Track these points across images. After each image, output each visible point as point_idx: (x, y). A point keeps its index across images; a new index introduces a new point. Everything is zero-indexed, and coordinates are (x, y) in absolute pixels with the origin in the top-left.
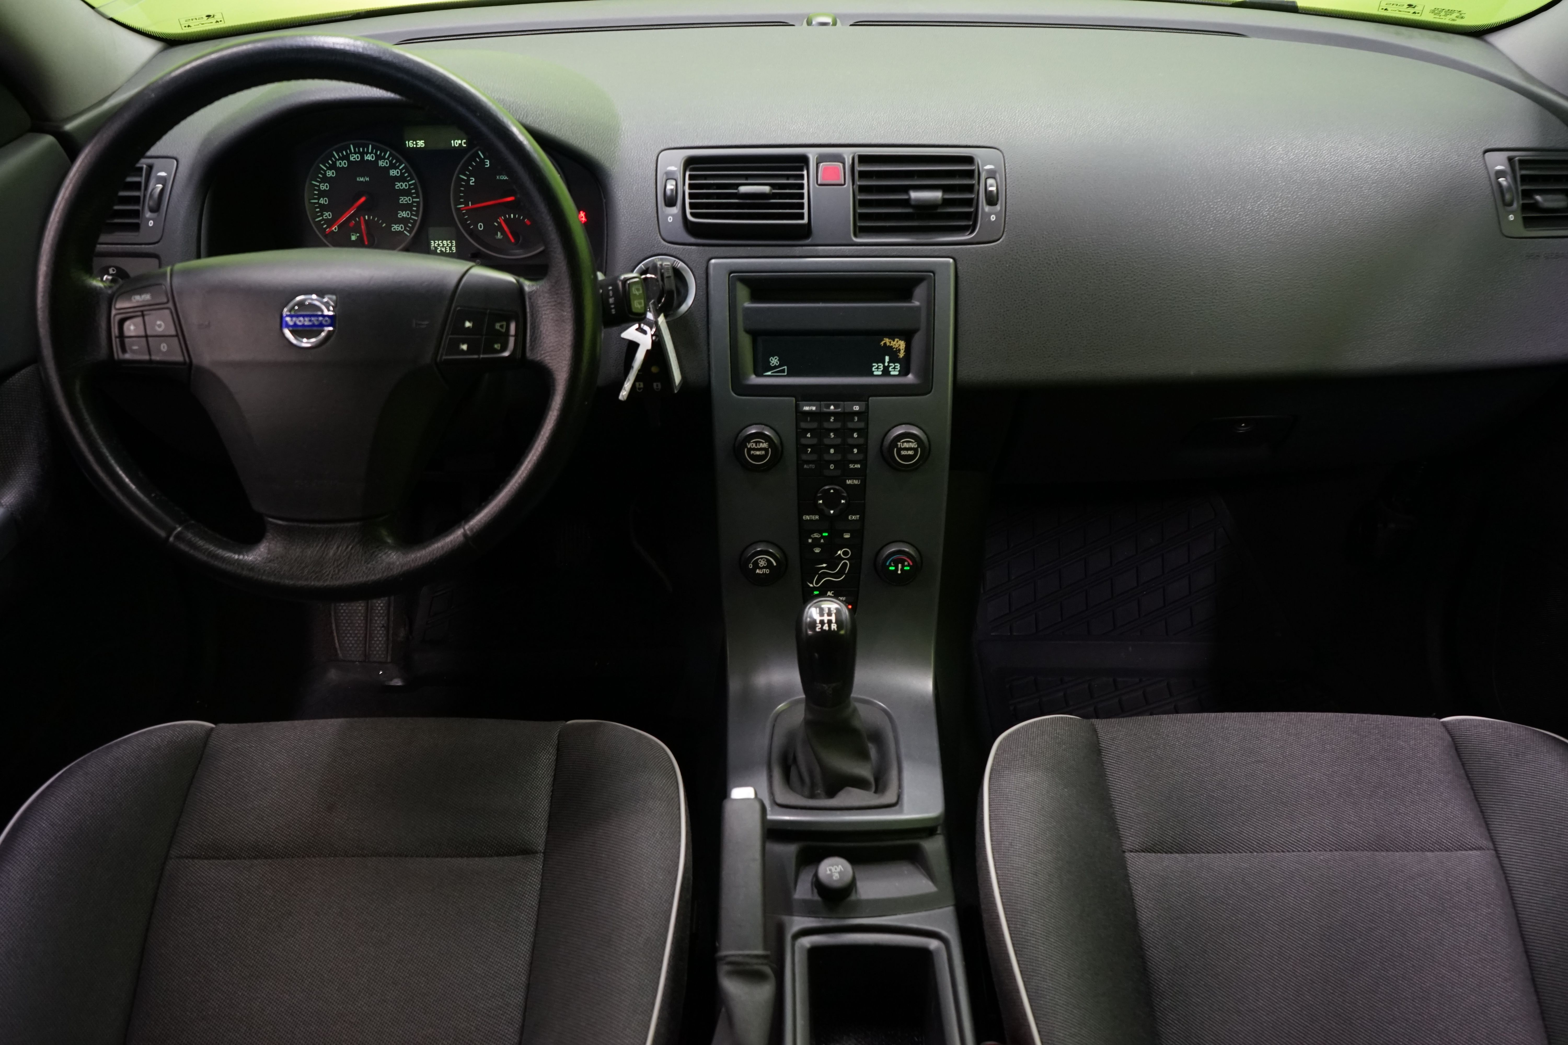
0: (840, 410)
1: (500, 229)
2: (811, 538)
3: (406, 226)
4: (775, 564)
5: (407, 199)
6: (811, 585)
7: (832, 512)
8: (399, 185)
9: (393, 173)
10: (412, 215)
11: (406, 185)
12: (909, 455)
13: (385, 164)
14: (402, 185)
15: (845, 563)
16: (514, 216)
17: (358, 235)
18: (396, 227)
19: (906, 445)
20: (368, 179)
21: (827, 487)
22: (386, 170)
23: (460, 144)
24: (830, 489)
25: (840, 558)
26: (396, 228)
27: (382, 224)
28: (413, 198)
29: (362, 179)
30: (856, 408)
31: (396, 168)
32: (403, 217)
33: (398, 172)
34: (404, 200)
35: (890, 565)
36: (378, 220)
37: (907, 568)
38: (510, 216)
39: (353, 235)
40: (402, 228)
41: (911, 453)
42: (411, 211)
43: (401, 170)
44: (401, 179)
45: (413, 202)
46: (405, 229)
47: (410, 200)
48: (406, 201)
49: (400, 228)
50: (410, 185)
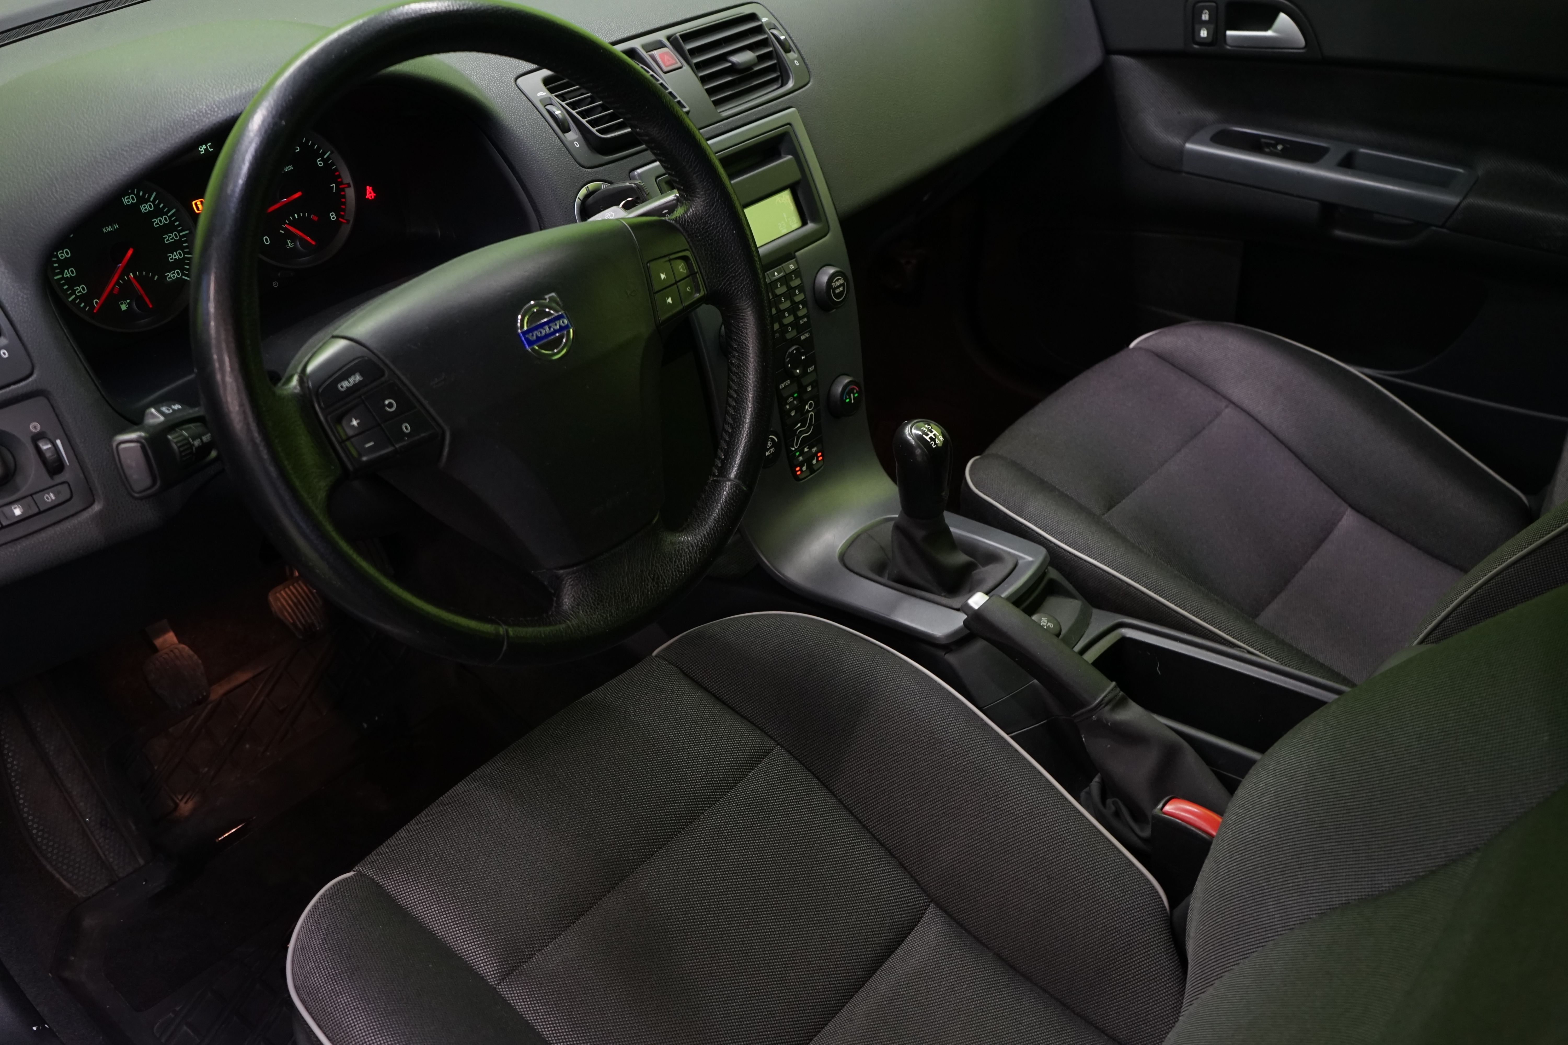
0: (782, 274)
1: (290, 235)
2: (787, 404)
3: (182, 269)
4: (777, 440)
5: (172, 235)
6: (793, 449)
7: (798, 371)
8: (157, 222)
9: (145, 208)
10: (185, 253)
11: (166, 220)
12: (841, 291)
13: (131, 200)
14: (160, 221)
15: (812, 415)
16: (299, 215)
17: (128, 301)
18: (170, 275)
19: (838, 283)
20: (117, 226)
21: (790, 351)
22: (135, 207)
23: (206, 150)
24: (793, 351)
25: (808, 411)
26: (172, 276)
27: (153, 276)
28: (179, 232)
29: (110, 229)
30: (792, 267)
31: (146, 201)
32: (176, 259)
33: (150, 205)
34: (169, 238)
35: (846, 399)
36: (147, 274)
37: (856, 395)
38: (294, 217)
39: (122, 304)
40: (178, 273)
41: (841, 289)
42: (183, 248)
43: (153, 202)
44: (158, 212)
45: (181, 237)
46: (183, 274)
47: (176, 235)
48: (173, 238)
49: (176, 275)
50: (170, 217)
